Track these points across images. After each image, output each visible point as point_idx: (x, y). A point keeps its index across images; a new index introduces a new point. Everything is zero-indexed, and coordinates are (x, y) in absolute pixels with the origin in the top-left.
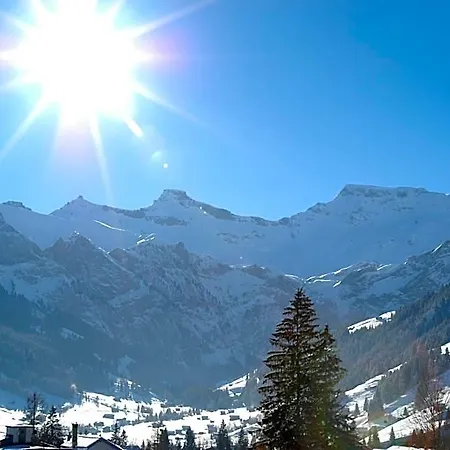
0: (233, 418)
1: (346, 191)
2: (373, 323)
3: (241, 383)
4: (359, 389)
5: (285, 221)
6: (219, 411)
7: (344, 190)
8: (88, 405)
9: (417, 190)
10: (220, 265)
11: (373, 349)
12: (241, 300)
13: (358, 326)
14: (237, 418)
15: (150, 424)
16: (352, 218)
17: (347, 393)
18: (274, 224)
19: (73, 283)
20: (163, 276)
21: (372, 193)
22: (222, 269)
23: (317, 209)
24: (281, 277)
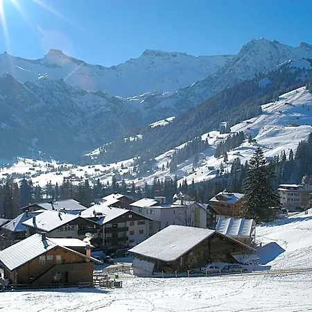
0: (96, 170)
1: (145, 53)
2: (162, 123)
3: (97, 152)
4: (161, 156)
5: (113, 68)
6: (87, 166)
7: (145, 52)
8: (21, 163)
9: (182, 54)
10: (82, 90)
11: (165, 136)
12: (92, 109)
13: (155, 124)
14: (99, 170)
15: (55, 173)
16: (148, 67)
17: (156, 158)
18: (108, 69)
19: (5, 99)
20: (53, 96)
21: (159, 54)
22: (84, 93)
23: (131, 62)
24: (114, 98)
